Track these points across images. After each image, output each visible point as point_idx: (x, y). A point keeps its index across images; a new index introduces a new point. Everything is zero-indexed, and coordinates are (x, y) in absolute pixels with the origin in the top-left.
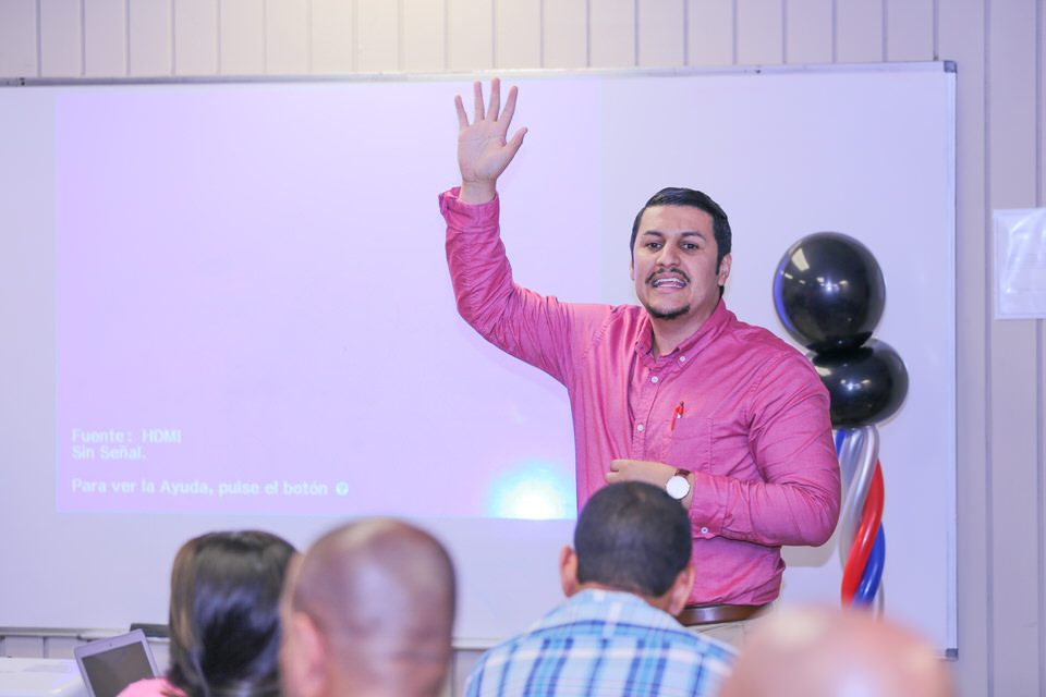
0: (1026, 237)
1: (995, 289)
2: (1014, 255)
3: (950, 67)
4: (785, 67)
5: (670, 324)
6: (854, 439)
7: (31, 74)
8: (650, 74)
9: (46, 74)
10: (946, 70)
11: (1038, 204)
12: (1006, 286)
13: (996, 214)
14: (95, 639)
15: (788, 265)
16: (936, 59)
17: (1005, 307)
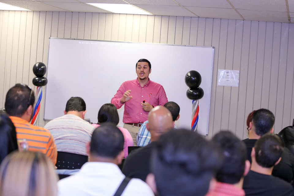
0: (223, 74)
1: (218, 81)
2: (221, 76)
3: (214, 48)
4: (189, 46)
5: (143, 81)
6: (195, 101)
7: (76, 38)
8: (169, 45)
9: (78, 38)
10: (213, 48)
11: (225, 69)
12: (219, 81)
13: (219, 70)
14: (87, 121)
15: (187, 75)
16: (211, 46)
17: (219, 84)
